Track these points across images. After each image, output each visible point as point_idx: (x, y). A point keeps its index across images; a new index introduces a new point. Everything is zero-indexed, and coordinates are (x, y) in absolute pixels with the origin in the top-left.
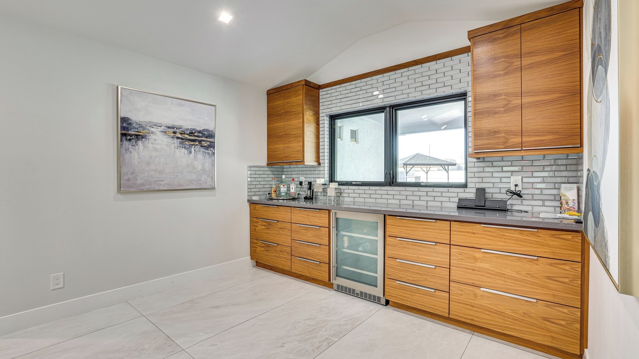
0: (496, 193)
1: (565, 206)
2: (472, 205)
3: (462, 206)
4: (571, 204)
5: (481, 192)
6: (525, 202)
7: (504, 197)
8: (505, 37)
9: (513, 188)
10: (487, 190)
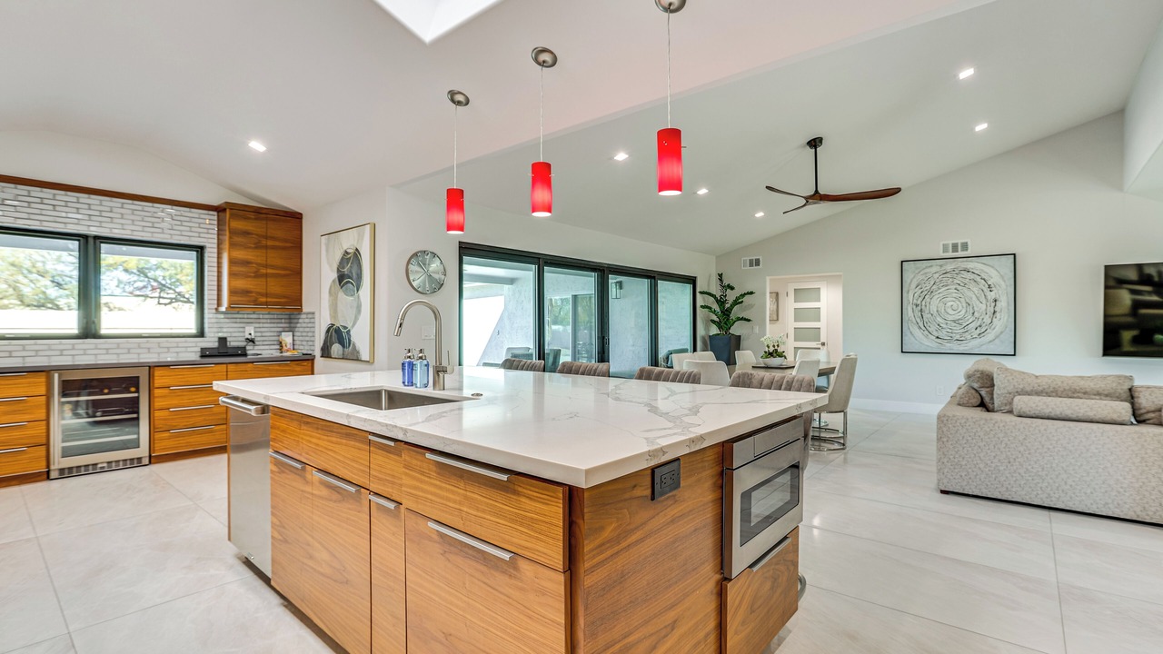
0: (234, 342)
1: (285, 348)
2: (216, 353)
3: (205, 354)
4: (288, 346)
5: (223, 340)
6: (256, 348)
7: (243, 344)
8: (255, 219)
9: (249, 337)
10: (228, 339)
